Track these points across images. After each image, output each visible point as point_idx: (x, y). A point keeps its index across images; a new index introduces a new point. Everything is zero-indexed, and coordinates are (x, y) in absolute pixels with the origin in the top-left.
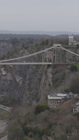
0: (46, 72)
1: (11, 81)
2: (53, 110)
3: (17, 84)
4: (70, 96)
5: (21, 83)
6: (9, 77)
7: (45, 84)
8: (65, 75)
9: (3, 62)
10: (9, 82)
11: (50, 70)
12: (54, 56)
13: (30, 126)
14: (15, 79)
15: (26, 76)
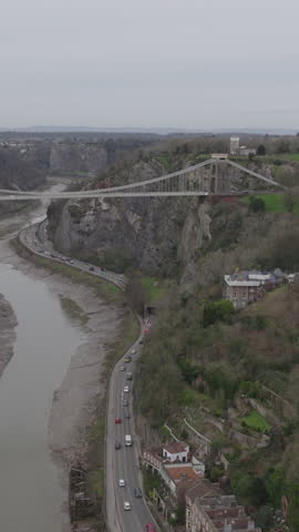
0: (196, 211)
1: (118, 222)
2: (248, 317)
3: (131, 228)
4: (277, 278)
5: (138, 226)
6: (115, 215)
7: (194, 235)
8: (239, 219)
9: (119, 191)
10: (114, 224)
11: (205, 207)
12: (213, 179)
13: (199, 364)
14: (126, 219)
15: (146, 214)
